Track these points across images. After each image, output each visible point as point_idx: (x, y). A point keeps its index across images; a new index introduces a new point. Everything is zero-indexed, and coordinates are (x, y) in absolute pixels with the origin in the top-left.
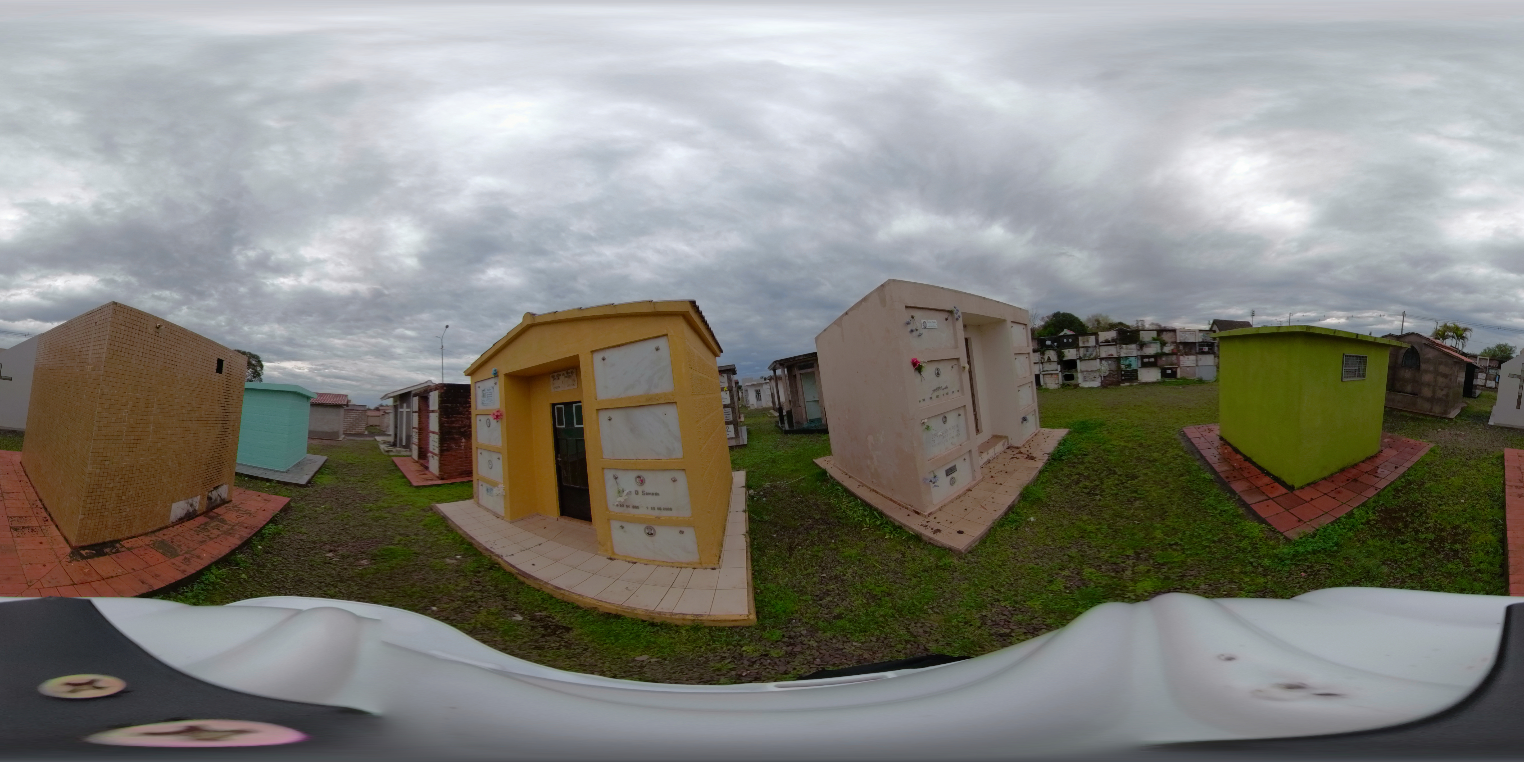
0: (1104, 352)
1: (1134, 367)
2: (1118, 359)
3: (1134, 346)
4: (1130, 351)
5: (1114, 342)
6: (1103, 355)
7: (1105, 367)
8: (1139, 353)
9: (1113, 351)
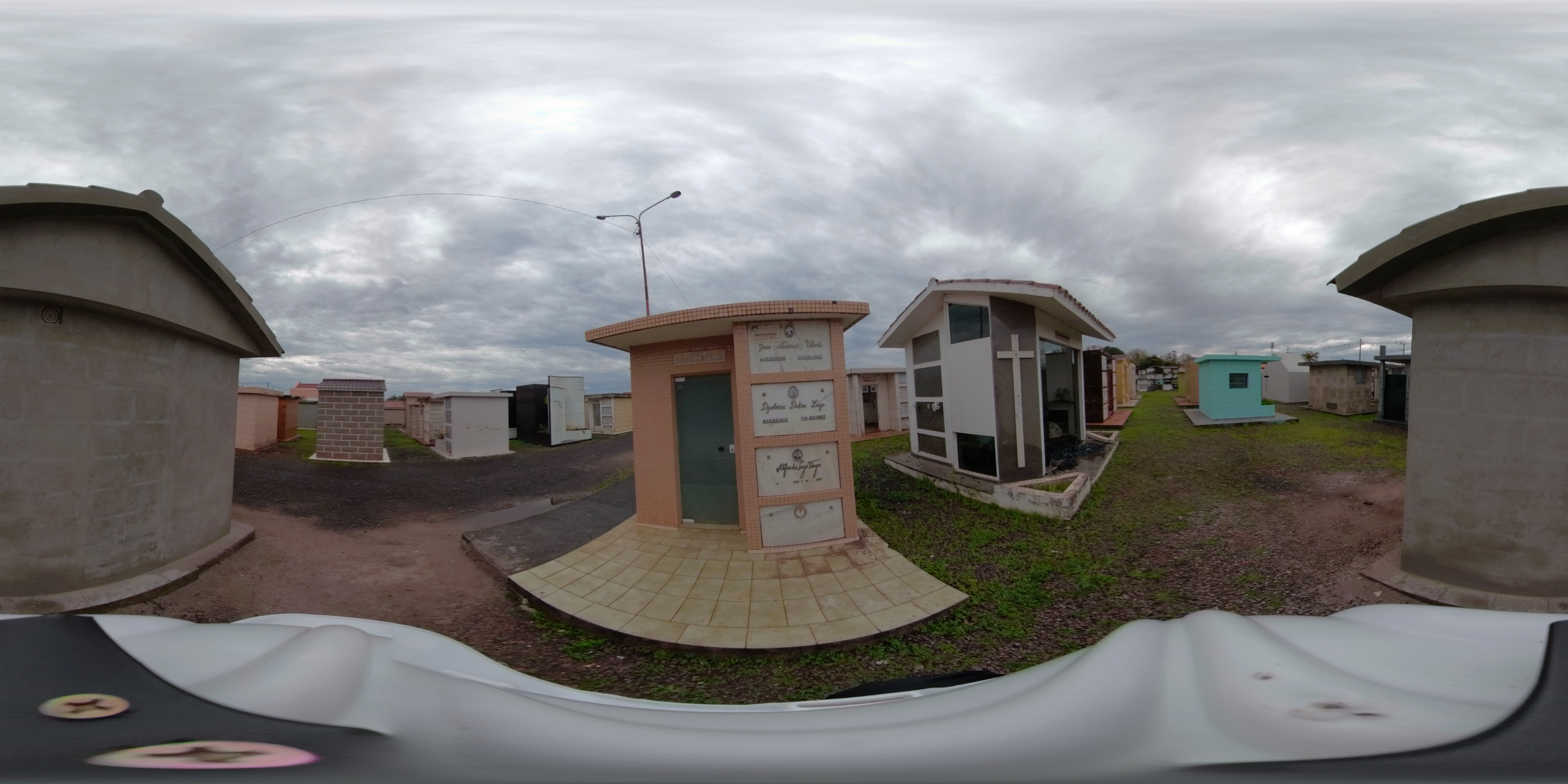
0: (1149, 377)
1: (1161, 384)
2: (1154, 380)
3: (1161, 375)
4: (1160, 377)
5: (1153, 373)
6: (1148, 378)
7: (1149, 383)
8: (1163, 378)
9: (1152, 377)
